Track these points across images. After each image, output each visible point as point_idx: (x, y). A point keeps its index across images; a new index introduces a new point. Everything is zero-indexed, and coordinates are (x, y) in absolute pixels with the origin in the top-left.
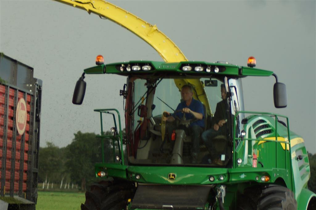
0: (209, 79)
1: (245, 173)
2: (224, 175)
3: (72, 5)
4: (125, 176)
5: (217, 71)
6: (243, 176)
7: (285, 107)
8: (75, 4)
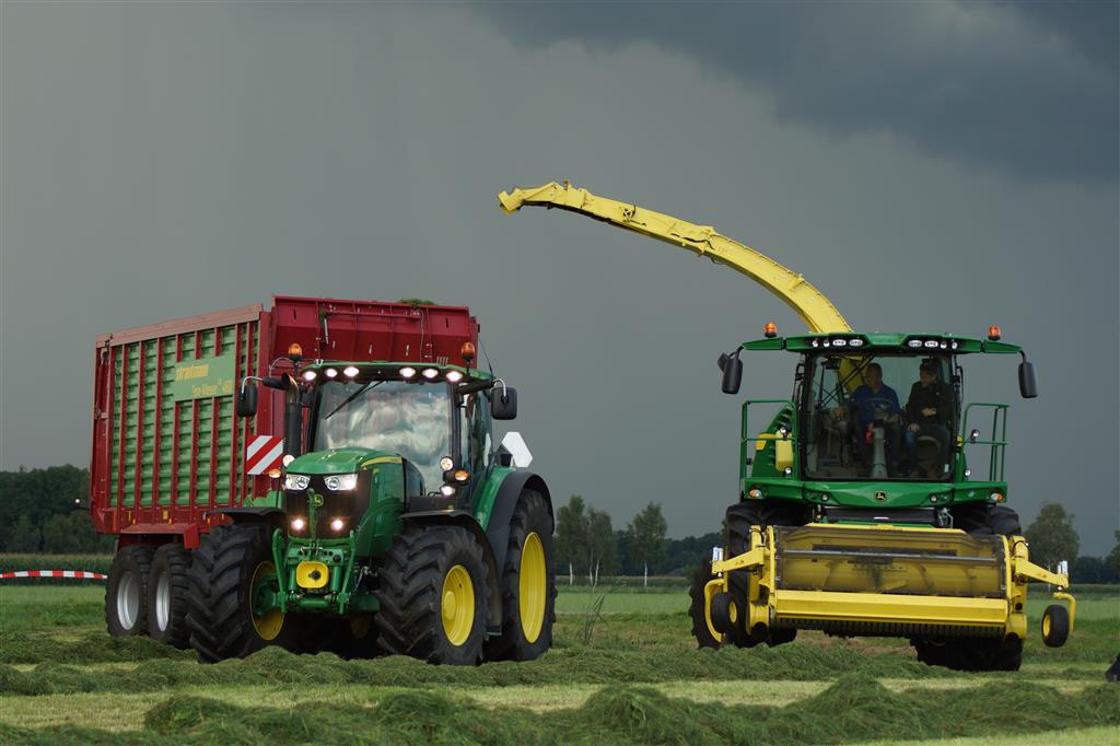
0: (927, 357)
1: (975, 490)
2: (946, 493)
3: (679, 244)
4: (799, 497)
5: (955, 346)
6: (971, 494)
7: (1035, 396)
8: (685, 242)
